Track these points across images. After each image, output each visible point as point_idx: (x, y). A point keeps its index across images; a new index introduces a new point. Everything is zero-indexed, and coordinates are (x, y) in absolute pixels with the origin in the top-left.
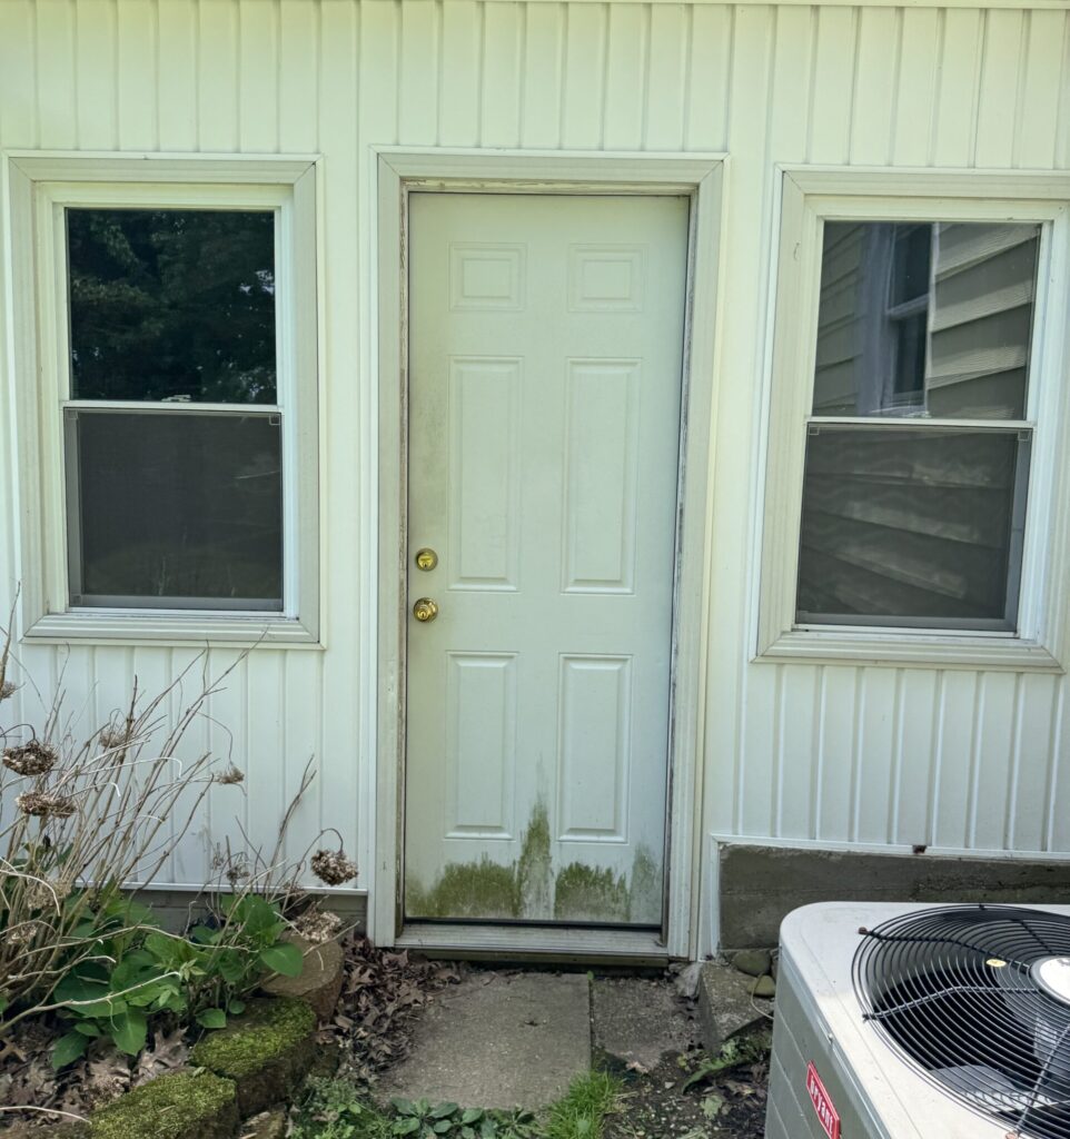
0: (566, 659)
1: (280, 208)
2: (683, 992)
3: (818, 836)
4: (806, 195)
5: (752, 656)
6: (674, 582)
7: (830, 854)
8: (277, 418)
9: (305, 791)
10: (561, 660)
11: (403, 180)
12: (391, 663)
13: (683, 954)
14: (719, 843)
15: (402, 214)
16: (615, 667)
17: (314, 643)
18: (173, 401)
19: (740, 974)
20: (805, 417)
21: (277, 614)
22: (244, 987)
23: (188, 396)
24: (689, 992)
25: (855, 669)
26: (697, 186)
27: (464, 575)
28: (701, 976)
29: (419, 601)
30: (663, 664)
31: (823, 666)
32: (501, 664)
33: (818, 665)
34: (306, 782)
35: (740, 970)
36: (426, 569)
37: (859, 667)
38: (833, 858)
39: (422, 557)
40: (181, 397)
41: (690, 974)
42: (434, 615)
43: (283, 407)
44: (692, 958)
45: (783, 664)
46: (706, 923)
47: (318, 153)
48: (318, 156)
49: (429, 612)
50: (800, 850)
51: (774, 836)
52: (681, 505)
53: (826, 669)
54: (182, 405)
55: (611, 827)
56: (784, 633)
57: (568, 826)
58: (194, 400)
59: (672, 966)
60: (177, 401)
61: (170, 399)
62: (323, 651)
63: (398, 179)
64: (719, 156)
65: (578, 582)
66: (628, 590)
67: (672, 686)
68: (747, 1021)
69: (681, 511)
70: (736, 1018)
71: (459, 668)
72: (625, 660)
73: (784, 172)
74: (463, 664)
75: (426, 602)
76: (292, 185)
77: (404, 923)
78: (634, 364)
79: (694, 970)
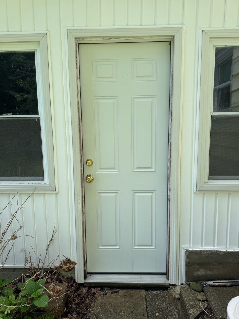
0: (134, 192)
1: (36, 50)
2: (175, 295)
3: (216, 246)
4: (210, 38)
5: (195, 191)
6: (169, 168)
7: (221, 252)
8: (39, 119)
9: (54, 237)
10: (133, 192)
11: (76, 39)
12: (79, 196)
13: (174, 283)
14: (185, 249)
15: (76, 50)
16: (150, 194)
17: (53, 191)
18: (6, 115)
19: (193, 291)
20: (211, 113)
21: (42, 182)
22: (31, 310)
23: (11, 113)
24: (177, 296)
25: (228, 194)
26: (173, 37)
27: (101, 167)
28: (180, 291)
29: (88, 175)
30: (165, 193)
31: (217, 193)
32: (114, 195)
33: (216, 193)
34: (54, 234)
35: (193, 289)
36: (89, 166)
37: (229, 193)
38: (221, 253)
39: (88, 162)
40: (8, 114)
41: (177, 290)
42: (93, 180)
43: (40, 115)
44: (177, 284)
45: (205, 193)
46: (181, 273)
47: (47, 30)
48: (48, 31)
49: (91, 179)
50: (211, 251)
51: (202, 247)
52: (170, 143)
53: (219, 194)
54: (9, 116)
55: (150, 244)
56: (205, 183)
57: (137, 244)
58: (13, 114)
59: (171, 287)
60: (7, 115)
61: (5, 114)
62: (57, 193)
63: (74, 38)
64: (181, 26)
65: (138, 168)
66: (154, 170)
67: (169, 200)
68: (199, 312)
69: (170, 145)
70: (195, 311)
71: (101, 196)
72: (153, 192)
73: (202, 31)
74: (102, 195)
75: (90, 176)
76: (39, 42)
77: (87, 274)
78: (154, 97)
79: (178, 289)
